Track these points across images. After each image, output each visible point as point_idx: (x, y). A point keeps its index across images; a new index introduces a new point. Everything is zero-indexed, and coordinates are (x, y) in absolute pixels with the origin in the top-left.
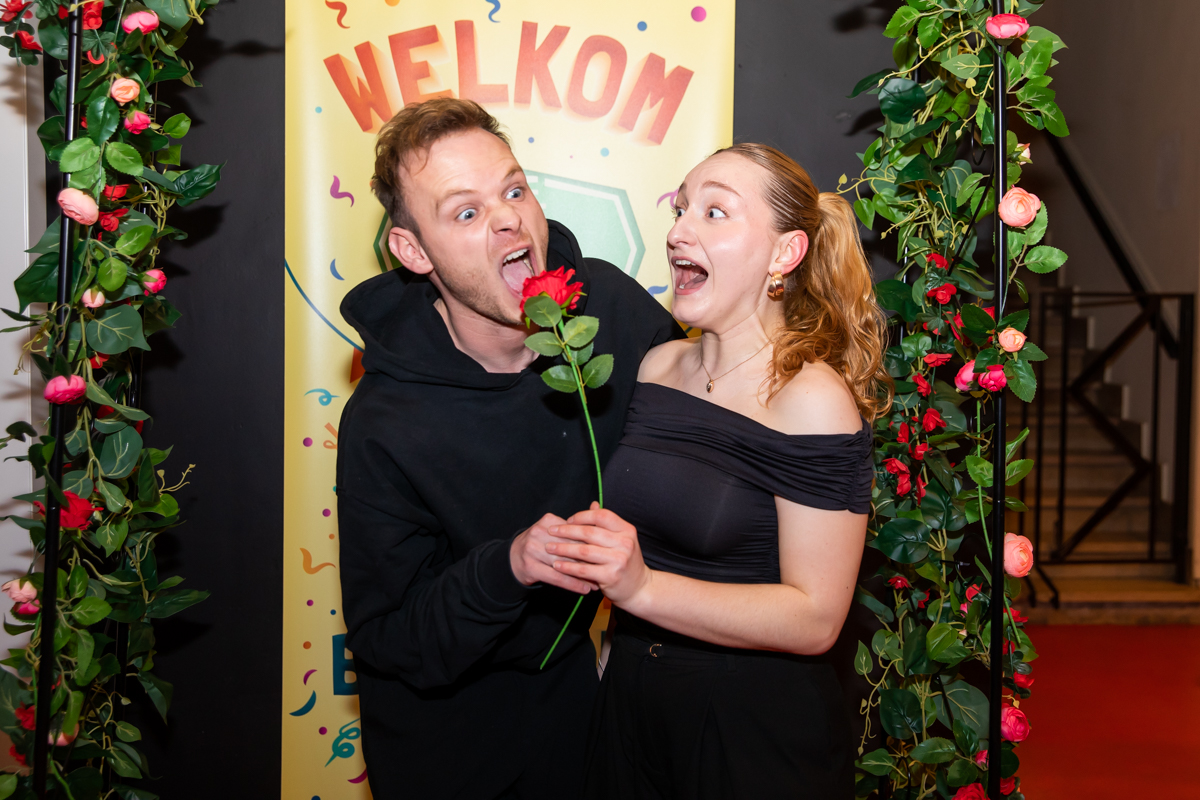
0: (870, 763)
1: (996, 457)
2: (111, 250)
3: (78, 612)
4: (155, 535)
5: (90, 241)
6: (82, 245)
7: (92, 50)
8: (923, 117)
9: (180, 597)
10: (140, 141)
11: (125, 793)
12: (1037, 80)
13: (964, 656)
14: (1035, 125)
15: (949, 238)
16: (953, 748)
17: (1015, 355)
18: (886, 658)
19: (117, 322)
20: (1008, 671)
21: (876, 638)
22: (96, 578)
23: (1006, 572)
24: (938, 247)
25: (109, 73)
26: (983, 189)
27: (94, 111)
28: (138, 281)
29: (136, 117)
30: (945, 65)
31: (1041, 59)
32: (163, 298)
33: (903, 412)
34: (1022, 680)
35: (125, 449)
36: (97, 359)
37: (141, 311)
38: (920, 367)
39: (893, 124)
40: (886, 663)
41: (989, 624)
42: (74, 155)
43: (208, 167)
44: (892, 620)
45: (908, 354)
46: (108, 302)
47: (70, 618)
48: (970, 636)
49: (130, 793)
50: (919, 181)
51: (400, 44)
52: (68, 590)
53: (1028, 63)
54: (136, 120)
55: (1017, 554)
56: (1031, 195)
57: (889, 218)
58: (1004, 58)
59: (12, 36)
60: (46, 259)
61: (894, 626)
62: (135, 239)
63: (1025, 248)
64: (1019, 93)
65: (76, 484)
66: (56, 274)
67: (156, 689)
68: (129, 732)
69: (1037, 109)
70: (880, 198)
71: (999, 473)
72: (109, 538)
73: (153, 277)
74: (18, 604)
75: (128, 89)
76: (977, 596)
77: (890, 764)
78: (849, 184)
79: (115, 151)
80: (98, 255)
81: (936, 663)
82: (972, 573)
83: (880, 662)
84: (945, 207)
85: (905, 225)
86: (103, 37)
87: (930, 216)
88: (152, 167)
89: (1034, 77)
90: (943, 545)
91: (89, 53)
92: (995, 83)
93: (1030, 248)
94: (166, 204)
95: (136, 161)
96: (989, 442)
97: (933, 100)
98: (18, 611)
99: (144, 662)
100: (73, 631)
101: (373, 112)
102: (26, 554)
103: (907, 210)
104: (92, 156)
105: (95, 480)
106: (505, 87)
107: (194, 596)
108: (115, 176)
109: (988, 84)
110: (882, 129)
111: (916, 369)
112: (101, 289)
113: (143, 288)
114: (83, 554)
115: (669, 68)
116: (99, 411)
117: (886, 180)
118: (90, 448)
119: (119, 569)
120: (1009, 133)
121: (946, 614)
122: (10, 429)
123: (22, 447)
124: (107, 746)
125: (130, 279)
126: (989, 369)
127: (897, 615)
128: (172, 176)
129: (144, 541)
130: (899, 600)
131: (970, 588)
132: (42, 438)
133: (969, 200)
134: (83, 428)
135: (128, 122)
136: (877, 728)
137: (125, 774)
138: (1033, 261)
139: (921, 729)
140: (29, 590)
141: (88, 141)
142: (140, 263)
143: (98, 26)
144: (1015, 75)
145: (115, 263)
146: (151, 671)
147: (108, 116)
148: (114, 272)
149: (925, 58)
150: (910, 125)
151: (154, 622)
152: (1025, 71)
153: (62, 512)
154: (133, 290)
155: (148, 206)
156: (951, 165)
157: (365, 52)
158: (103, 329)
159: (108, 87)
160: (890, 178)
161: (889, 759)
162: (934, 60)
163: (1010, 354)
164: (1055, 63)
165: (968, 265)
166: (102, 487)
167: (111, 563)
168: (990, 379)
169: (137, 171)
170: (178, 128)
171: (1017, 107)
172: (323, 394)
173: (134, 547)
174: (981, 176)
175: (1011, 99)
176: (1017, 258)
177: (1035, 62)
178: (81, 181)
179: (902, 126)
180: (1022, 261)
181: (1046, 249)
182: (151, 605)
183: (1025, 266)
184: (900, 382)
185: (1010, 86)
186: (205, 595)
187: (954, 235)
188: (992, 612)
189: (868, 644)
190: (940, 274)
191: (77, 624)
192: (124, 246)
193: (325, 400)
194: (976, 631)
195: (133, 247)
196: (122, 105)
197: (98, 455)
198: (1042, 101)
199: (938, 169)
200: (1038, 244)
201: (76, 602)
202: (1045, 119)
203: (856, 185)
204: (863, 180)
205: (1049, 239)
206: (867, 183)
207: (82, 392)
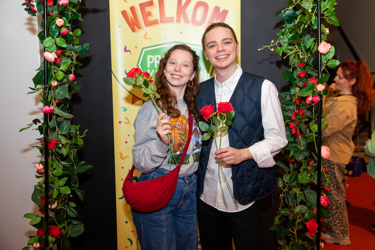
0: (283, 212)
1: (319, 123)
2: (59, 69)
3: (55, 172)
4: (77, 150)
5: (53, 67)
6: (50, 68)
7: (51, 11)
8: (296, 22)
9: (85, 167)
10: (65, 37)
11: (72, 221)
12: (331, 9)
13: (309, 181)
14: (330, 23)
15: (304, 58)
16: (306, 208)
17: (322, 92)
18: (287, 182)
19: (61, 90)
20: (323, 186)
21: (284, 176)
22: (60, 162)
23: (322, 157)
24: (301, 61)
25: (55, 17)
26: (314, 43)
27: (52, 29)
29: (64, 30)
30: (302, 5)
31: (332, 2)
32: (76, 82)
33: (291, 110)
34: (327, 188)
35: (66, 126)
36: (57, 101)
37: (68, 86)
38: (296, 97)
39: (287, 24)
40: (287, 183)
41: (317, 172)
42: (48, 42)
43: (87, 44)
44: (289, 171)
45: (292, 93)
46: (59, 84)
47: (53, 174)
48: (311, 176)
49: (73, 221)
50: (295, 41)
51: (142, 6)
52: (52, 166)
53: (328, 4)
54: (64, 31)
55: (325, 152)
56: (328, 44)
57: (286, 52)
58: (320, 2)
59: (28, 8)
60: (41, 72)
61: (289, 173)
62: (65, 65)
63: (327, 60)
64: (325, 13)
65: (52, 136)
66: (43, 77)
67: (79, 193)
68: (73, 205)
69: (330, 18)
70: (284, 47)
71: (319, 128)
72: (64, 151)
73: (71, 76)
74: (38, 170)
75: (61, 22)
76: (313, 164)
77: (289, 212)
78: (274, 43)
79: (58, 40)
80: (56, 71)
81: (301, 184)
82: (311, 157)
83: (285, 183)
84: (303, 49)
85: (291, 55)
86: (54, 7)
87: (299, 51)
88: (71, 45)
89: (330, 8)
91: (50, 12)
92: (317, 10)
93: (329, 60)
94: (75, 55)
95: (64, 43)
96: (317, 119)
97: (299, 16)
98: (38, 172)
99: (76, 185)
100: (54, 178)
101: (135, 26)
102: (39, 157)
103: (291, 50)
104: (52, 42)
105: (58, 135)
106: (173, 18)
107: (89, 167)
108: (59, 48)
109: (315, 11)
110: (284, 26)
111: (295, 97)
112: (57, 80)
113: (68, 80)
114: (56, 156)
115: (221, 10)
117: (286, 41)
118: (56, 126)
119: (67, 159)
120: (322, 25)
121: (305, 170)
122: (33, 121)
123: (36, 126)
124: (67, 208)
125: (64, 77)
127: (290, 170)
128: (77, 47)
129: (74, 152)
130: (291, 165)
131: (311, 162)
132: (42, 124)
133: (311, 46)
134: (54, 120)
135: (61, 32)
136: (284, 202)
137: (72, 216)
138: (329, 64)
139: (297, 203)
140: (41, 166)
141: (51, 38)
142: (67, 72)
143: (52, 4)
144: (324, 7)
145: (60, 73)
146: (78, 188)
147: (56, 30)
148: (60, 75)
149: (296, 3)
150: (293, 24)
151: (78, 174)
152: (327, 6)
153: (49, 144)
154: (65, 80)
155: (70, 56)
156: (305, 36)
157: (132, 9)
158: (58, 92)
159: (55, 22)
160: (286, 40)
161: (288, 211)
162: (299, 4)
163: (320, 92)
164: (336, 4)
165: (310, 66)
166: (60, 137)
167: (65, 158)
168: (315, 99)
169: (65, 46)
170: (78, 33)
171: (324, 17)
172: (124, 109)
173: (71, 153)
174: (314, 39)
175: (323, 15)
176: (325, 63)
177: (330, 3)
178: (50, 50)
179: (290, 25)
180: (326, 64)
181: (334, 60)
182: (77, 169)
183: (327, 65)
184: (290, 101)
185: (322, 11)
186: (92, 166)
187: (306, 57)
188: (318, 168)
189: (282, 178)
190: (301, 69)
191: (55, 176)
192: (63, 67)
193: (125, 110)
194: (313, 174)
195: (65, 68)
196: (59, 27)
197: (59, 128)
198: (332, 16)
199: (301, 37)
200: (331, 59)
201: (54, 169)
202: (332, 21)
203: (277, 43)
204: (278, 41)
205: (335, 58)
206: (280, 42)
207: (53, 110)
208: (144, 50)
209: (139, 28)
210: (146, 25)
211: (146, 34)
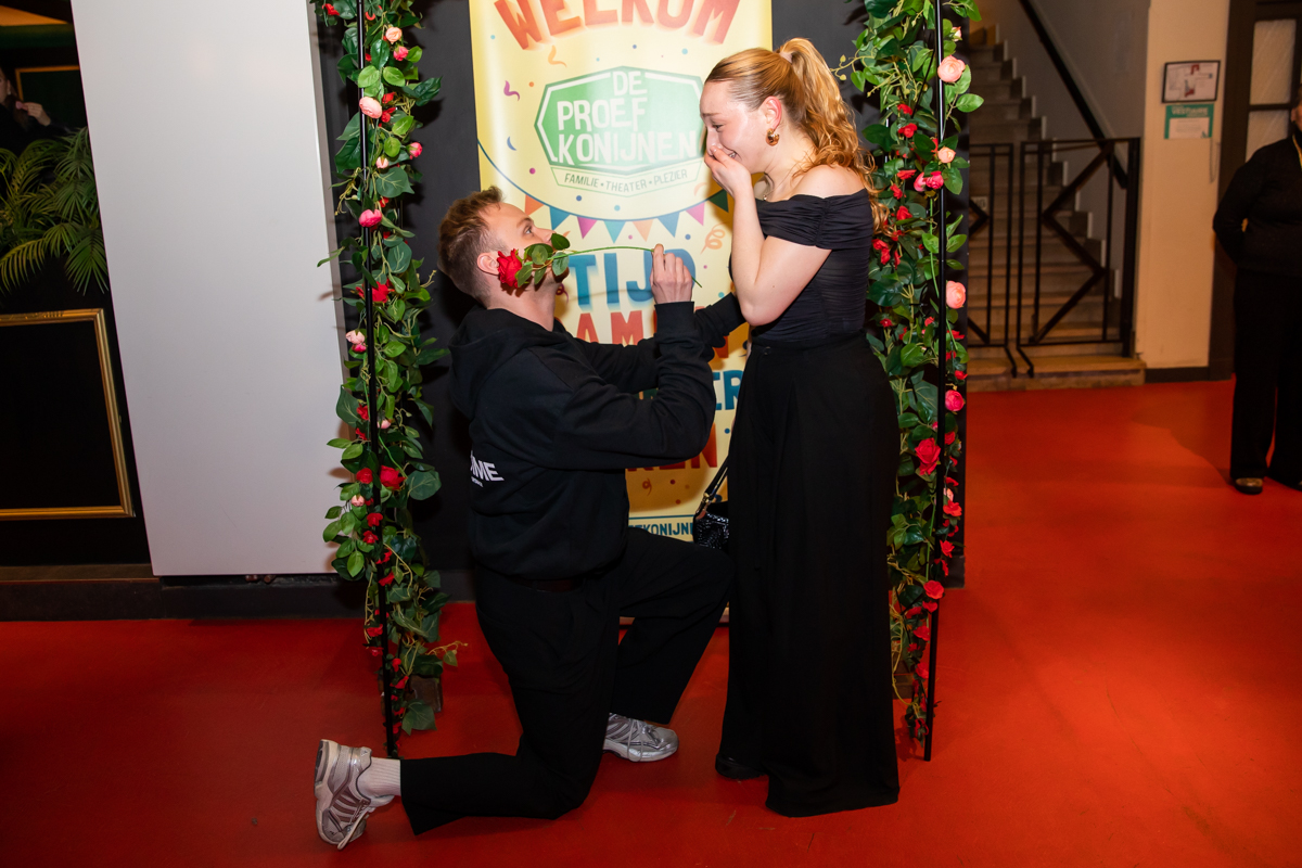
1: (940, 233)
2: (390, 133)
3: (387, 351)
4: (418, 312)
5: (378, 128)
6: (372, 131)
7: (368, 11)
8: (896, 13)
9: (435, 351)
10: (401, 65)
11: (415, 465)
13: (923, 362)
14: (962, 14)
15: (912, 93)
16: (917, 419)
17: (949, 165)
19: (393, 178)
20: (952, 369)
22: (392, 333)
23: (947, 306)
24: (905, 100)
25: (383, 25)
26: (930, 59)
27: (375, 49)
28: (407, 151)
29: (400, 50)
32: (420, 161)
34: (960, 374)
35: (402, 255)
36: (383, 201)
37: (405, 169)
38: (896, 181)
39: (876, 20)
41: (938, 339)
42: (366, 77)
43: (433, 79)
44: (883, 349)
45: (889, 173)
46: (391, 164)
47: (383, 354)
48: (928, 348)
50: (893, 54)
52: (379, 340)
54: (399, 52)
55: (955, 294)
56: (960, 61)
57: (874, 82)
59: (322, 8)
60: (353, 142)
61: (885, 352)
62: (402, 126)
63: (956, 96)
65: (378, 276)
66: (357, 150)
67: (425, 408)
68: (413, 432)
69: (962, 4)
70: (868, 70)
71: (943, 242)
72: (395, 312)
73: (415, 148)
74: (355, 345)
75: (395, 33)
76: (931, 323)
78: (848, 62)
79: (388, 72)
80: (382, 136)
81: (908, 367)
82: (927, 310)
84: (910, 74)
85: (884, 87)
86: (374, 3)
87: (901, 79)
90: (912, 294)
91: (367, 14)
93: (960, 96)
94: (410, 105)
95: (399, 78)
96: (937, 225)
97: (902, 1)
99: (416, 392)
100: (385, 362)
101: (528, 36)
103: (885, 76)
104: (375, 77)
105: (387, 274)
106: (615, 12)
107: (442, 352)
108: (389, 88)
110: (867, 23)
111: (894, 182)
112: (387, 156)
113: (409, 155)
114: (384, 320)
116: (387, 232)
117: (871, 56)
118: (383, 255)
120: (945, 21)
121: (915, 339)
125: (402, 150)
126: (932, 175)
127: (886, 346)
128: (413, 86)
129: (412, 317)
130: (888, 336)
131: (927, 319)
133: (923, 66)
134: (378, 243)
135: (395, 54)
137: (414, 455)
138: (961, 105)
140: (361, 337)
141: (373, 68)
142: (406, 141)
145: (395, 142)
146: (421, 398)
147: (383, 51)
148: (393, 146)
150: (888, 18)
151: (420, 367)
154: (403, 157)
156: (913, 44)
158: (387, 182)
159: (384, 33)
160: (873, 55)
163: (946, 164)
165: (925, 110)
166: (391, 278)
167: (398, 327)
168: (935, 182)
169: (401, 83)
170: (416, 55)
171: (949, 3)
173: (407, 320)
174: (929, 51)
176: (952, 103)
178: (371, 92)
179: (881, 20)
180: (954, 105)
181: (970, 96)
182: (419, 357)
183: (956, 108)
184: (883, 191)
187: (916, 91)
188: (940, 333)
190: (906, 118)
191: (388, 358)
192: (398, 129)
194: (930, 344)
195: (402, 130)
196: (392, 44)
197: (387, 260)
199: (905, 47)
200: (965, 93)
201: (384, 345)
202: (967, 11)
203: (852, 62)
204: (856, 59)
205: (972, 89)
206: (859, 61)
207: (380, 219)
208: (550, 90)
209: (538, 38)
210: (553, 33)
211: (554, 52)
